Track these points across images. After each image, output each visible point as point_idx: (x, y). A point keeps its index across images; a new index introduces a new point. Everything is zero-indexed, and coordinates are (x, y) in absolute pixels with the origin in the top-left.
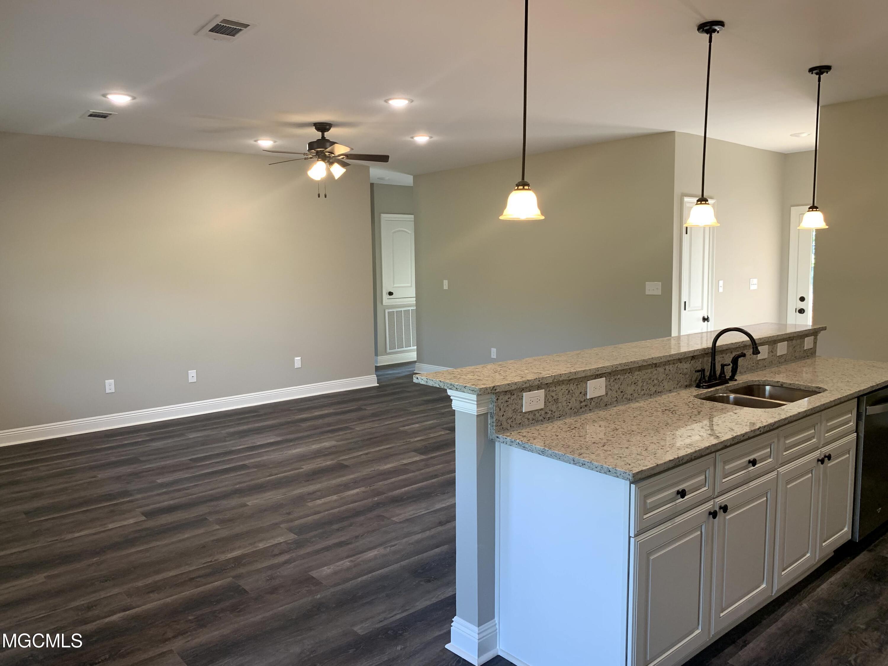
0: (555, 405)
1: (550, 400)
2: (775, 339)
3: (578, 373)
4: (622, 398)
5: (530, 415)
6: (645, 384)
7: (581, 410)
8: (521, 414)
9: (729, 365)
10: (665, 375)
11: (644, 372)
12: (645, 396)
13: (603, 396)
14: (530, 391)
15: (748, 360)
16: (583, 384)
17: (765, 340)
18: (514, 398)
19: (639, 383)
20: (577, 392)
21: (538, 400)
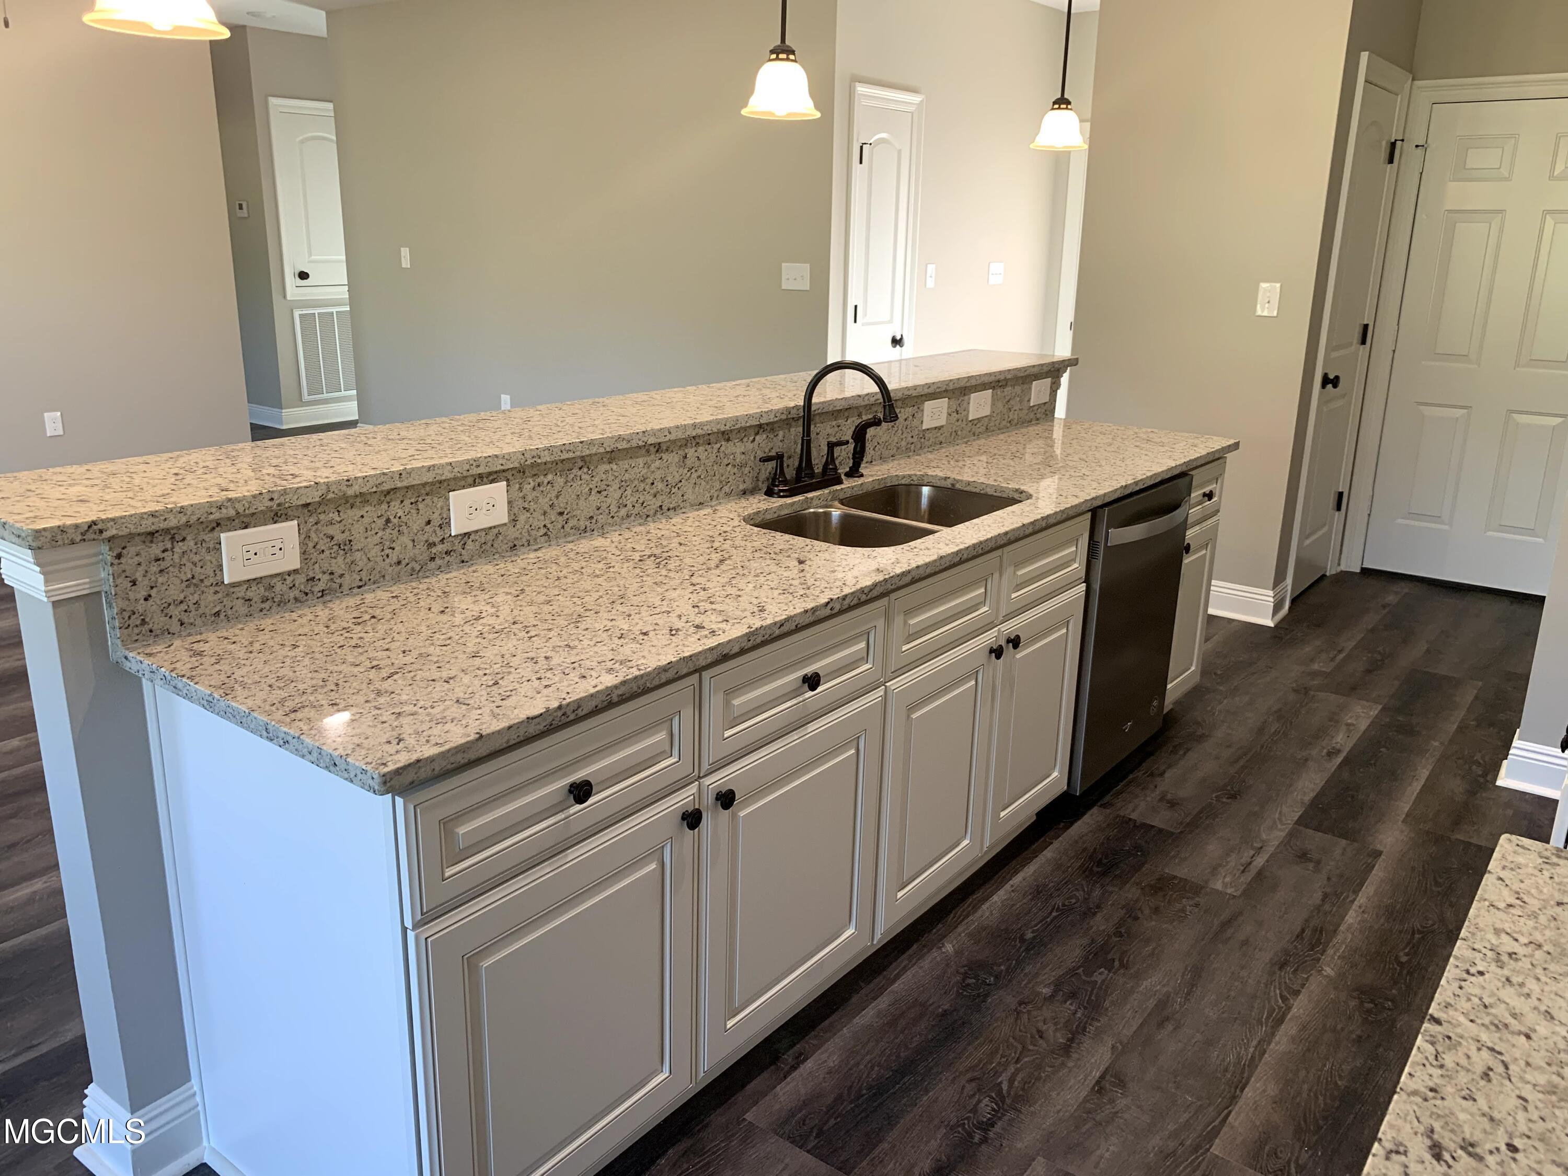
0: (340, 559)
1: (321, 546)
2: (962, 384)
3: (410, 474)
4: (563, 527)
5: (253, 589)
6: (629, 492)
7: (432, 565)
8: (217, 588)
9: (847, 442)
10: (686, 471)
11: (625, 464)
12: (629, 520)
13: (505, 524)
14: (246, 527)
15: (900, 432)
16: (435, 499)
17: (938, 388)
18: (185, 548)
19: (611, 489)
20: (416, 523)
21: (276, 550)
